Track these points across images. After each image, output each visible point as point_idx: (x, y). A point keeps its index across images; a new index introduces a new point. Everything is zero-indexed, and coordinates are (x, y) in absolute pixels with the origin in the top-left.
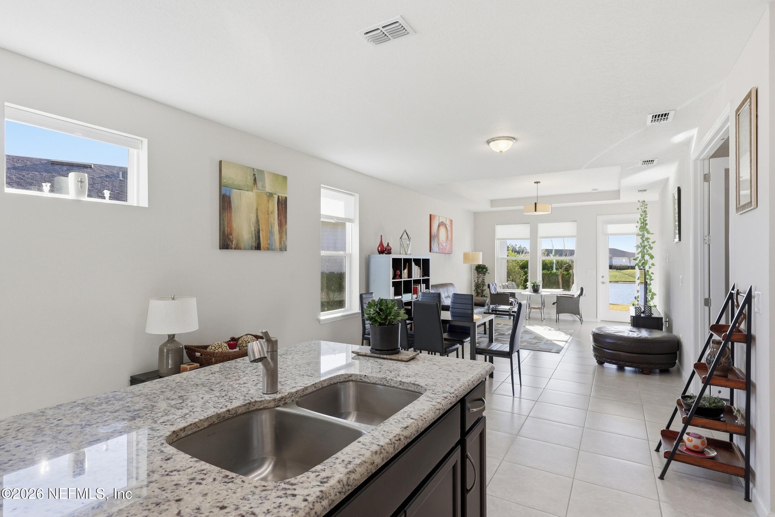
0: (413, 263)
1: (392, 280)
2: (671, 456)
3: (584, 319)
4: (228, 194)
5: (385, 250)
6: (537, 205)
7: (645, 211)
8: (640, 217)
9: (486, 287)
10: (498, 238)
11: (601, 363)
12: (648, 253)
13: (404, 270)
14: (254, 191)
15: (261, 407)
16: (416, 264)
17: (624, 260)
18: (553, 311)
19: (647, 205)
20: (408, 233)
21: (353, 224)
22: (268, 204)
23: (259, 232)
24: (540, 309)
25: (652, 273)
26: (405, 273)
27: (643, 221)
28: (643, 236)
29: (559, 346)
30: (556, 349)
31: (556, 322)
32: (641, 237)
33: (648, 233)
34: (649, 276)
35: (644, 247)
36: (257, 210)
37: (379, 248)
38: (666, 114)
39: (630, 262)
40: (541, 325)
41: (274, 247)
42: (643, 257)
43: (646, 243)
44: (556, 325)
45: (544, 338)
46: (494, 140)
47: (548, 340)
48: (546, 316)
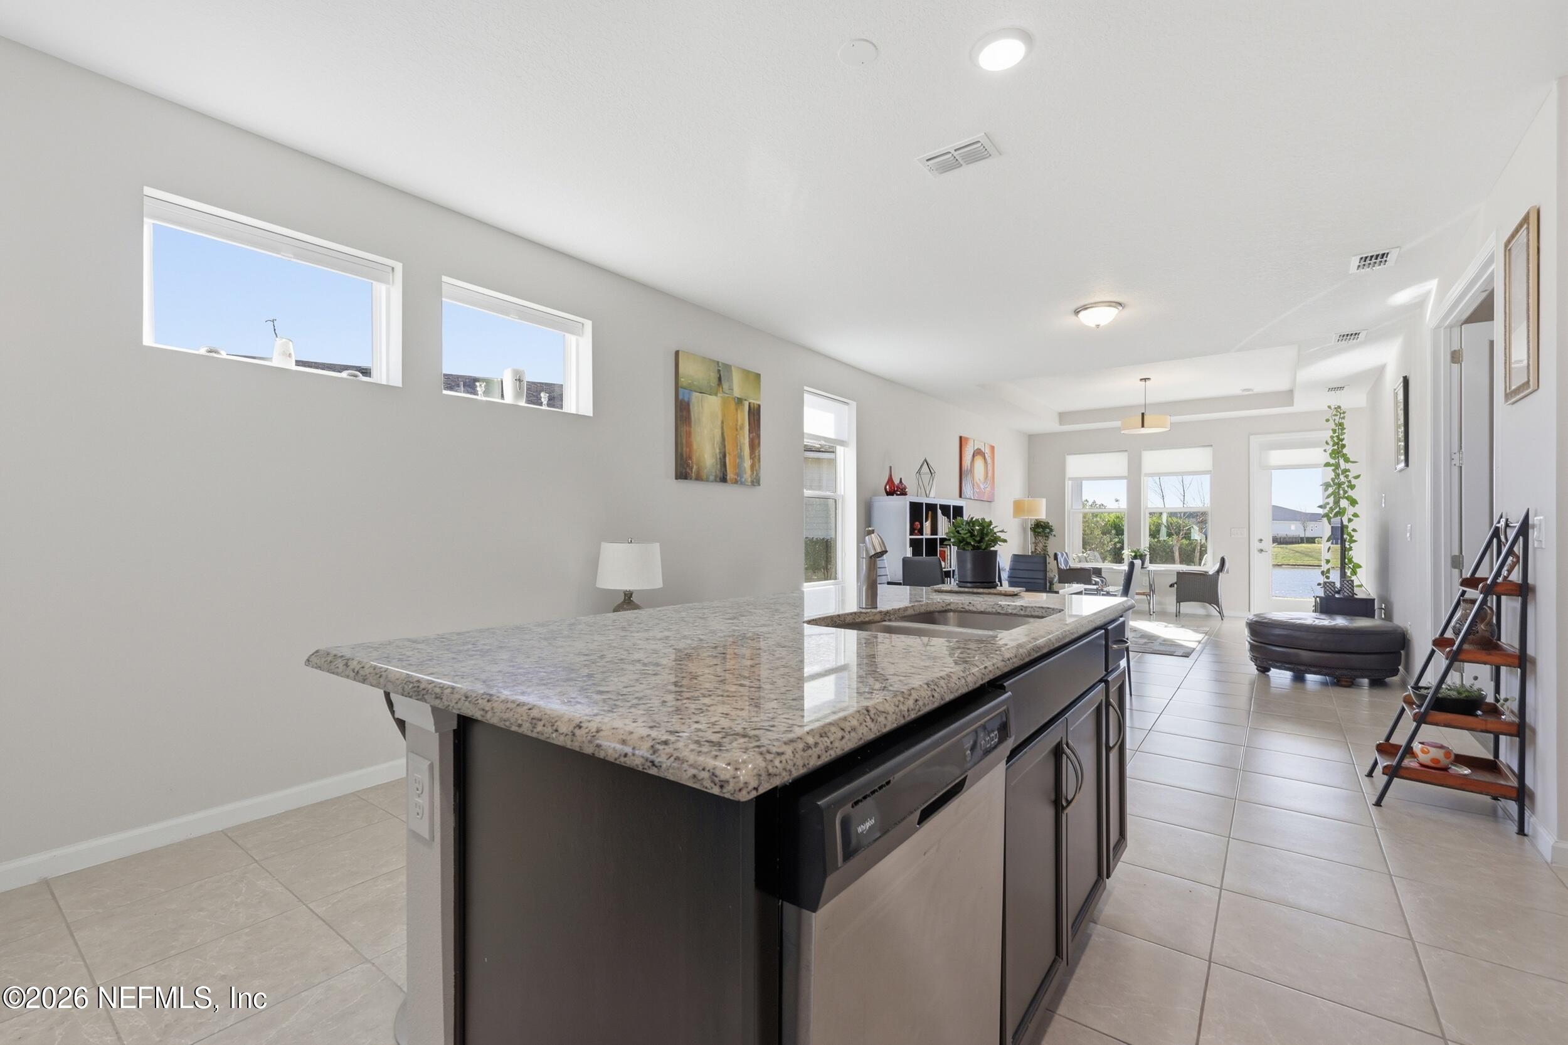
0: (939, 512)
1: (909, 537)
2: (1393, 773)
3: (1225, 613)
4: (686, 399)
5: (897, 491)
6: (1145, 416)
7: (1341, 424)
8: (1331, 433)
9: (1050, 560)
10: (1071, 476)
11: (1264, 670)
12: (1346, 495)
13: (926, 522)
14: (719, 395)
15: (867, 619)
16: (944, 514)
17: (1293, 527)
18: (1170, 601)
19: (1344, 413)
20: (929, 462)
21: (846, 449)
22: (737, 414)
23: (725, 456)
24: (1146, 595)
25: (1354, 530)
26: (927, 525)
27: (1336, 441)
28: (1337, 466)
29: (1187, 647)
30: (1182, 652)
31: (1176, 616)
32: (1333, 468)
33: (1347, 460)
34: (1349, 534)
35: (1339, 485)
36: (722, 422)
37: (888, 487)
38: (1383, 255)
39: (1305, 530)
40: (1150, 621)
41: (743, 480)
42: (1337, 503)
43: (1342, 478)
44: (1176, 620)
45: (1159, 637)
46: (1086, 309)
47: (1165, 640)
48: (1157, 608)
